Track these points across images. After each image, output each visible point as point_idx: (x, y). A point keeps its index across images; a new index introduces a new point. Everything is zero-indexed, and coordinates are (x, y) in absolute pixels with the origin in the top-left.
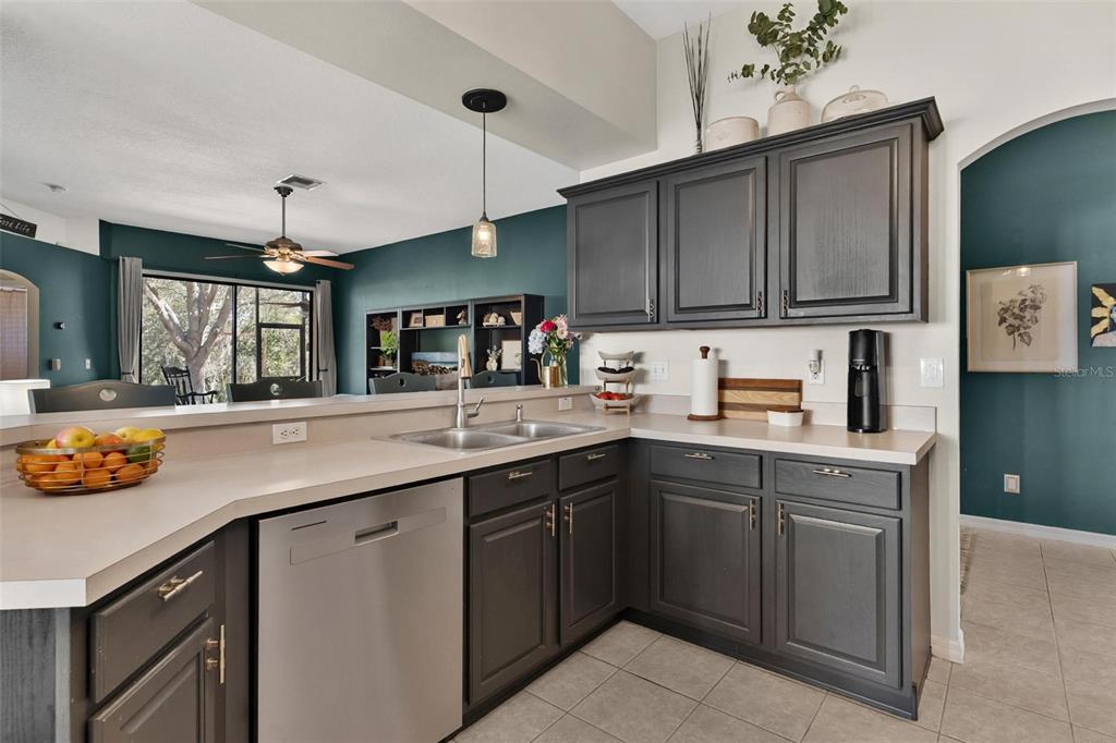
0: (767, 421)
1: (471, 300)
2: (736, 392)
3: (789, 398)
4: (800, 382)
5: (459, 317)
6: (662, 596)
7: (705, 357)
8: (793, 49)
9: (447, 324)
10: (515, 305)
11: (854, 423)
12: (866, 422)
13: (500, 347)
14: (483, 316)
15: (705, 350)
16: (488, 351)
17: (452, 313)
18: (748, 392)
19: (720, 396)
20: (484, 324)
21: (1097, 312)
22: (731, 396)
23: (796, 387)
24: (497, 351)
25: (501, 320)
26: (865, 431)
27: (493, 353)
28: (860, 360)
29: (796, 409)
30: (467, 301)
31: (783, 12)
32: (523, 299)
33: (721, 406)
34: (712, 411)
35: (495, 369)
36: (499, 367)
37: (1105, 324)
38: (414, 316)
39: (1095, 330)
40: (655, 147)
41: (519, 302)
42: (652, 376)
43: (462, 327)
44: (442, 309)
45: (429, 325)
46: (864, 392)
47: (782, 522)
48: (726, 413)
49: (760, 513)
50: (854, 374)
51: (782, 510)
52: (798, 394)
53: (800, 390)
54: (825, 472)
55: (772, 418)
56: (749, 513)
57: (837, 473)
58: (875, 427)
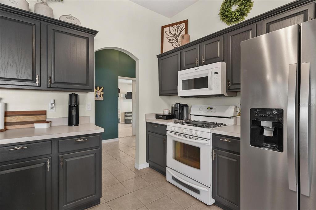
0: (34, 128)
2: (13, 117)
3: (41, 118)
4: (46, 111)
11: (70, 124)
12: (74, 123)
19: (5, 119)
22: (10, 119)
23: (44, 113)
26: (75, 126)
28: (73, 103)
29: (45, 122)
33: (6, 124)
34: (2, 127)
46: (74, 113)
47: (62, 163)
48: (8, 127)
49: (51, 164)
50: (70, 108)
51: (62, 159)
52: (45, 116)
53: (45, 114)
54: (79, 140)
55: (37, 126)
56: (46, 164)
57: (82, 140)
58: (77, 124)
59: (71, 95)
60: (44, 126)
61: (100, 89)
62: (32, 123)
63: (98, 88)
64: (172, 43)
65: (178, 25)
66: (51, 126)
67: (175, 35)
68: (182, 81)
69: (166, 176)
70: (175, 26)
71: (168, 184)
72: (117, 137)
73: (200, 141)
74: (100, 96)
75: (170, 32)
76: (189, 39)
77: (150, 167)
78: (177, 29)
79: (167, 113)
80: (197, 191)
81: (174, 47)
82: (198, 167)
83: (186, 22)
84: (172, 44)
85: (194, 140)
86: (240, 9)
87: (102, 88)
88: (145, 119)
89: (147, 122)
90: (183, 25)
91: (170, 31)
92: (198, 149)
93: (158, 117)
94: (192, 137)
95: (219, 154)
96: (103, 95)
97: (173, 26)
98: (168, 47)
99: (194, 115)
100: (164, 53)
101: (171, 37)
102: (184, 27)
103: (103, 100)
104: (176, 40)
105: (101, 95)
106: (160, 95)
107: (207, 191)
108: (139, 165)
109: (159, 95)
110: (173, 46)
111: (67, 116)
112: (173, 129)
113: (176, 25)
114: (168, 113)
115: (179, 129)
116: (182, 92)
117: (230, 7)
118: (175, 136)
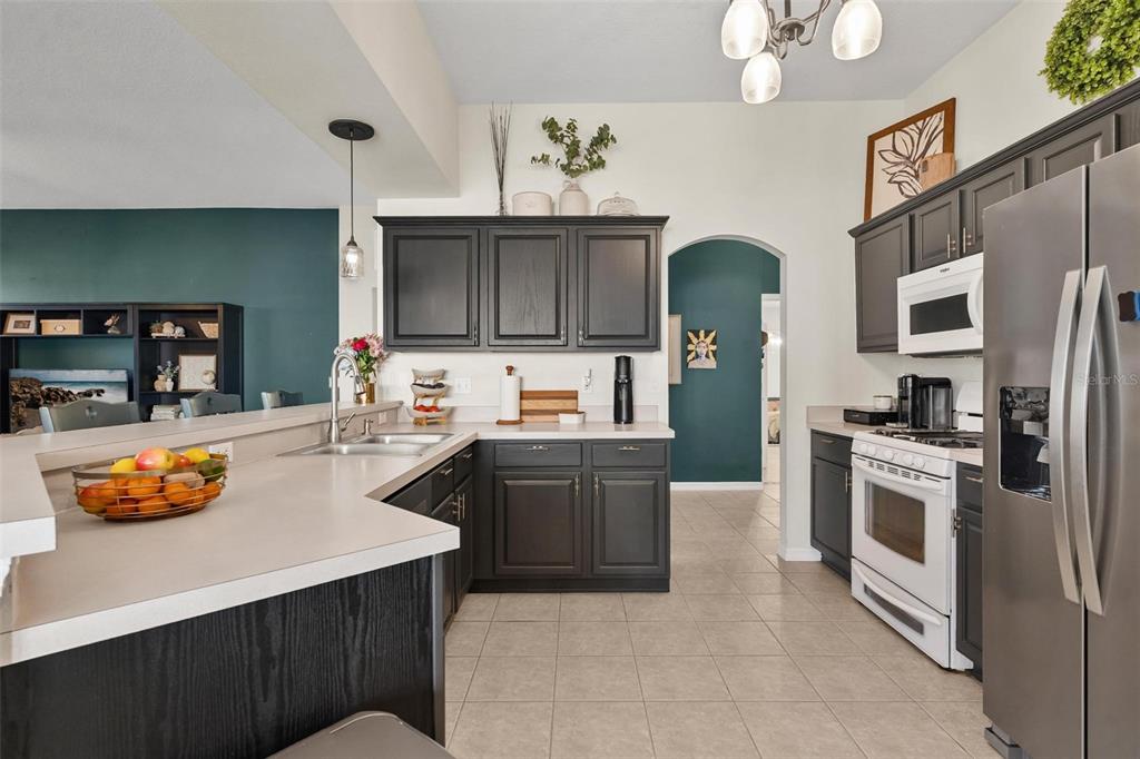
0: (559, 421)
1: (133, 304)
2: (531, 401)
3: (569, 404)
4: (577, 392)
5: (106, 324)
6: (506, 561)
7: (509, 374)
8: (573, 151)
9: (84, 333)
10: (209, 314)
11: (618, 419)
12: (624, 417)
13: (176, 363)
14: (149, 325)
15: (510, 370)
16: (159, 367)
17: (95, 320)
18: (540, 401)
19: (521, 404)
20: (154, 335)
21: (690, 347)
23: (573, 396)
24: (173, 367)
25: (179, 332)
26: (623, 423)
27: (168, 370)
28: (623, 376)
29: (575, 411)
30: (125, 304)
31: (569, 124)
32: (220, 309)
33: (522, 412)
34: (514, 416)
35: (169, 389)
36: (176, 386)
37: (693, 354)
38: (12, 319)
39: (690, 358)
40: (457, 194)
41: (216, 311)
42: (455, 391)
43: (113, 337)
44: (79, 312)
45: (46, 332)
46: (624, 397)
47: (597, 486)
48: (525, 418)
49: (581, 483)
50: (618, 386)
51: (596, 479)
52: (574, 401)
53: (576, 398)
54: (625, 448)
55: (564, 418)
56: (573, 484)
57: (631, 448)
58: (630, 420)
59: (618, 359)
60: (574, 419)
61: (706, 336)
62: (556, 412)
63: (702, 334)
64: (899, 183)
65: (920, 124)
66: (584, 421)
67: (908, 158)
68: (912, 307)
69: (850, 581)
70: (913, 126)
71: (855, 606)
72: (759, 479)
73: (924, 482)
74: (707, 356)
75: (895, 150)
76: (954, 163)
77: (823, 561)
78: (916, 137)
79: (883, 405)
80: (918, 627)
81: (907, 196)
82: (921, 560)
83: (949, 108)
84: (900, 189)
85: (911, 481)
86: (1109, 48)
87: (713, 334)
88: (808, 422)
89: (813, 431)
90: (937, 121)
91: (894, 146)
92: (920, 505)
93: (852, 416)
94: (907, 470)
95: (972, 523)
96: (714, 353)
97: (905, 129)
98: (888, 199)
99: (970, 415)
100: (876, 218)
101: (896, 164)
102: (941, 126)
103: (715, 367)
104: (913, 173)
105: (711, 354)
106: (861, 349)
107: (937, 626)
108: (788, 550)
109: (858, 352)
110: (902, 193)
111: (612, 403)
112: (871, 451)
113: (914, 123)
114: (888, 407)
115: (877, 449)
116: (909, 342)
117: (1078, 43)
118: (870, 469)
